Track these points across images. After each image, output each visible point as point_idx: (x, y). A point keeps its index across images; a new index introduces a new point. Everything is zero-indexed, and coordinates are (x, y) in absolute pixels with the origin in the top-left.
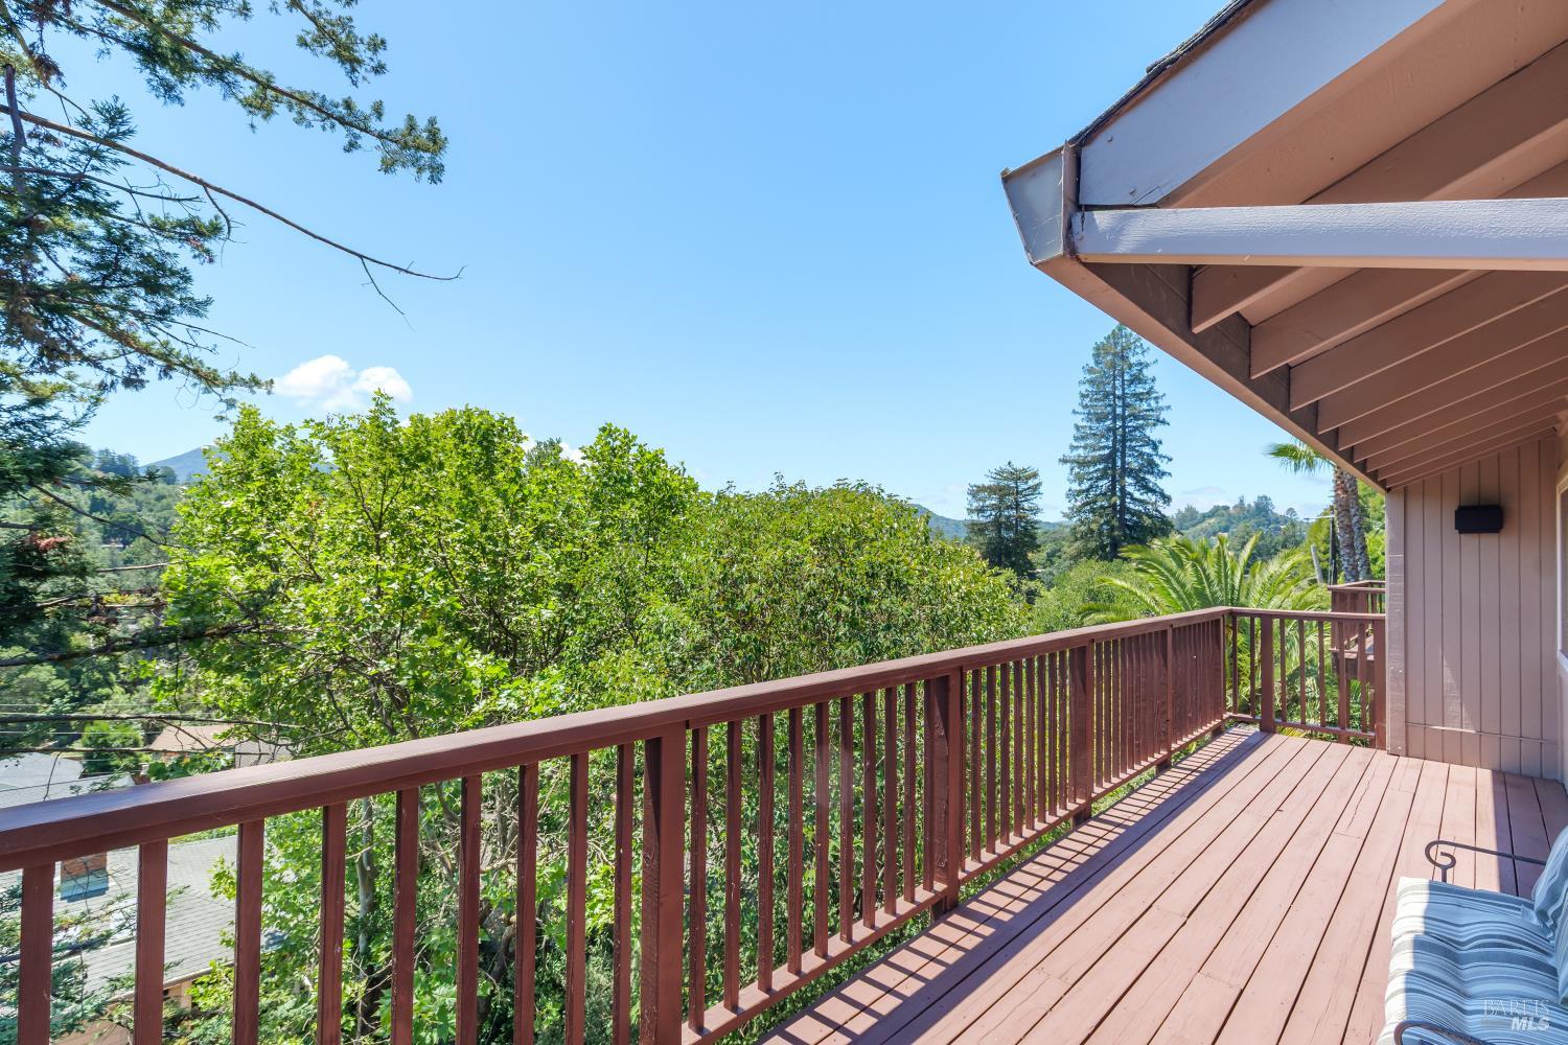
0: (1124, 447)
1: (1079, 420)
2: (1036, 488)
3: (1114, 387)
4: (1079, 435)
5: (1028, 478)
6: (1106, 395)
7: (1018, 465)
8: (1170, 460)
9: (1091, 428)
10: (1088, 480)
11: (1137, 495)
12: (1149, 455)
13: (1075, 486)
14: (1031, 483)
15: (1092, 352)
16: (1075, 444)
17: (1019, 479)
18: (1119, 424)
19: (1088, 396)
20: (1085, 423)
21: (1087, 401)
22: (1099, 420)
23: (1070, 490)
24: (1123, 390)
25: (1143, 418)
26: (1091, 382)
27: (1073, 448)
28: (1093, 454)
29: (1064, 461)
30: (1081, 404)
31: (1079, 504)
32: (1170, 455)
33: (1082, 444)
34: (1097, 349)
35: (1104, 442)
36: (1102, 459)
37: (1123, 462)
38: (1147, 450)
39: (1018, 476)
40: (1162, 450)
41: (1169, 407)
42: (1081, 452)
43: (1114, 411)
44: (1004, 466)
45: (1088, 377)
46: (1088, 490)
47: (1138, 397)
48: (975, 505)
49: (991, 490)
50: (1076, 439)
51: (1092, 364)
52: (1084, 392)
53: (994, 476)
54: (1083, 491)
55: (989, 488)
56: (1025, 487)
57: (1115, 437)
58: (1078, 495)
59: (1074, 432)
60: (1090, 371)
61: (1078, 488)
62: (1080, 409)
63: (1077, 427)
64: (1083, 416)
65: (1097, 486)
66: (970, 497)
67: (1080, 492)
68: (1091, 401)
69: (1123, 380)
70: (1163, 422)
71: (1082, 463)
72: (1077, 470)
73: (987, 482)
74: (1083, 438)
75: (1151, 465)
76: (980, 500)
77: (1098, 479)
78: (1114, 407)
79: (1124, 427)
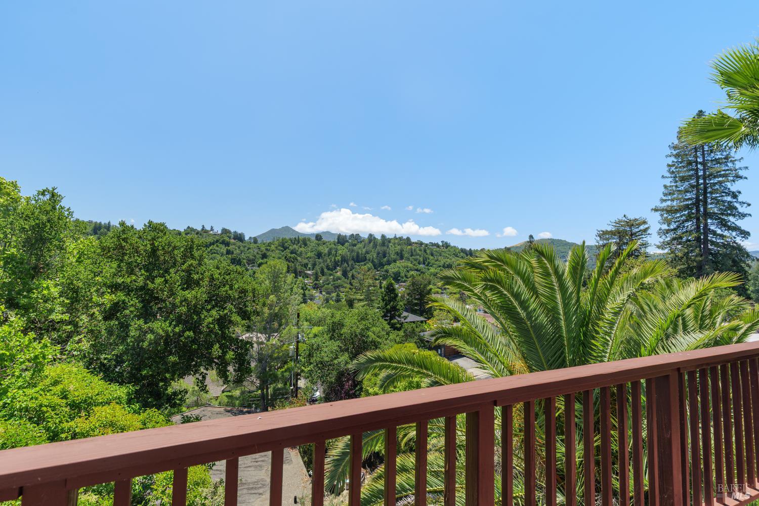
0: (706, 198)
1: (668, 182)
2: (645, 230)
3: (696, 157)
4: (666, 192)
5: (639, 225)
6: (690, 163)
7: (631, 217)
8: (749, 205)
9: (676, 187)
10: (675, 222)
11: (719, 231)
12: (730, 202)
13: (665, 227)
14: (642, 227)
15: (676, 135)
16: (665, 198)
17: (633, 225)
18: (701, 181)
19: (674, 165)
20: (673, 184)
21: (673, 169)
22: (683, 179)
23: (660, 230)
24: (704, 158)
25: (721, 176)
26: (677, 156)
27: (663, 201)
28: (681, 204)
29: (656, 210)
30: (669, 171)
31: (669, 239)
32: (749, 202)
33: (670, 197)
34: (679, 132)
35: (689, 195)
36: (687, 207)
37: (705, 209)
38: (729, 199)
39: (631, 224)
40: (741, 198)
41: (747, 168)
42: (669, 203)
43: (697, 174)
44: (621, 217)
45: (675, 153)
46: (675, 229)
47: (717, 161)
48: (601, 243)
49: (612, 233)
50: (665, 195)
51: (676, 142)
52: (670, 163)
53: (614, 224)
54: (672, 230)
55: (611, 232)
56: (637, 230)
57: (698, 191)
58: (667, 233)
59: (663, 189)
60: (675, 148)
61: (667, 228)
62: (668, 175)
63: (665, 187)
64: (671, 179)
65: (684, 227)
66: (598, 238)
67: (668, 231)
68: (676, 168)
69: (703, 151)
70: (741, 177)
71: (670, 211)
72: (665, 215)
73: (609, 228)
74: (670, 194)
75: (731, 209)
76: (604, 239)
77: (684, 222)
78: (697, 170)
79: (705, 184)
